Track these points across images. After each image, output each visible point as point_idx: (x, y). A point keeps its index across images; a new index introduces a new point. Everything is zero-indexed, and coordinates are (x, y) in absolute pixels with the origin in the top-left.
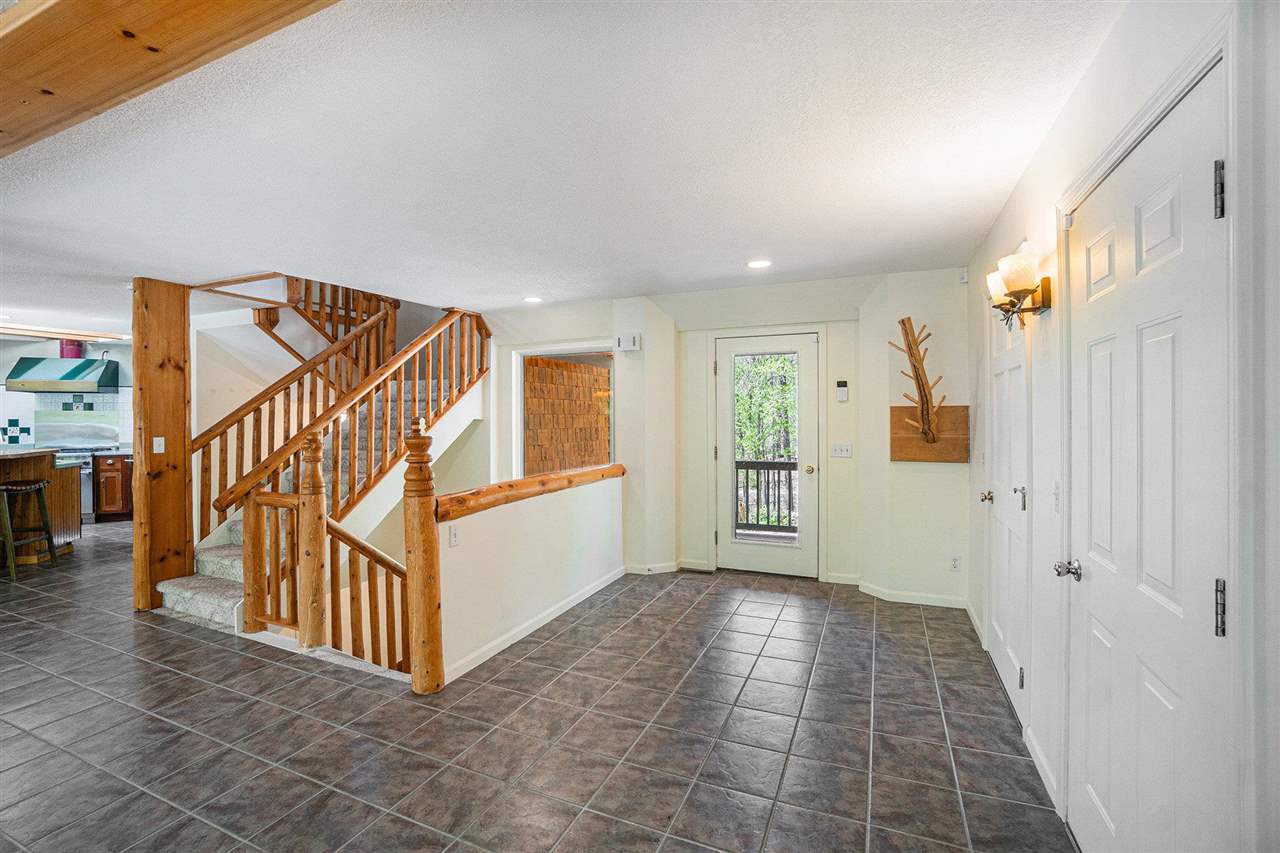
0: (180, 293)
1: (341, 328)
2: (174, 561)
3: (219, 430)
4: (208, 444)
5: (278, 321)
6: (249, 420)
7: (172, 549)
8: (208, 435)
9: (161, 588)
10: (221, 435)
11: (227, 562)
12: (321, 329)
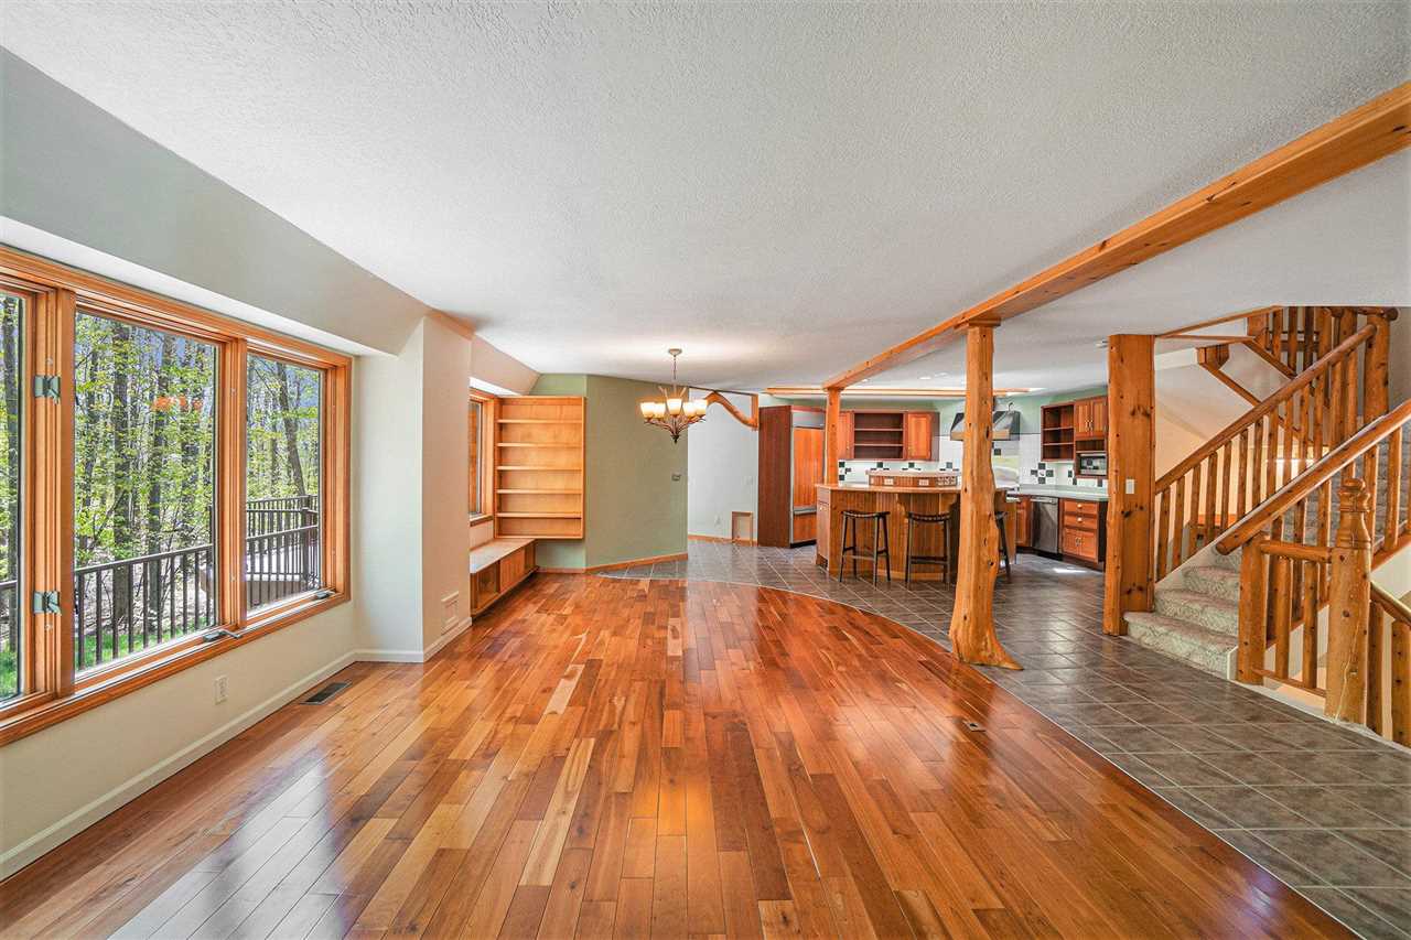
0: (1147, 342)
1: (1300, 356)
2: (1137, 597)
3: (1177, 474)
4: (1168, 488)
5: (1227, 358)
6: (1205, 464)
7: (1137, 584)
8: (1168, 478)
9: (1128, 617)
10: (1179, 480)
11: (1197, 606)
12: (1275, 362)
